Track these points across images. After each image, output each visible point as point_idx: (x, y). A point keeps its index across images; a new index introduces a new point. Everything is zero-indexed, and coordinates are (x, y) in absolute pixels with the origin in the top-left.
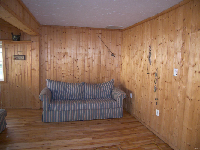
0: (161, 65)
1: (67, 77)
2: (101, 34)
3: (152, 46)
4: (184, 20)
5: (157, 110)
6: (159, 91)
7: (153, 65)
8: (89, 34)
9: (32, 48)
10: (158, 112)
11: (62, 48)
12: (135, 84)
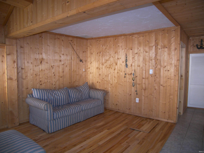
0: (138, 67)
1: (45, 84)
2: (72, 41)
3: (128, 55)
4: (156, 41)
5: (137, 99)
6: (138, 85)
7: (130, 68)
8: (63, 40)
9: (8, 53)
10: (137, 100)
11: (39, 54)
12: (109, 84)
